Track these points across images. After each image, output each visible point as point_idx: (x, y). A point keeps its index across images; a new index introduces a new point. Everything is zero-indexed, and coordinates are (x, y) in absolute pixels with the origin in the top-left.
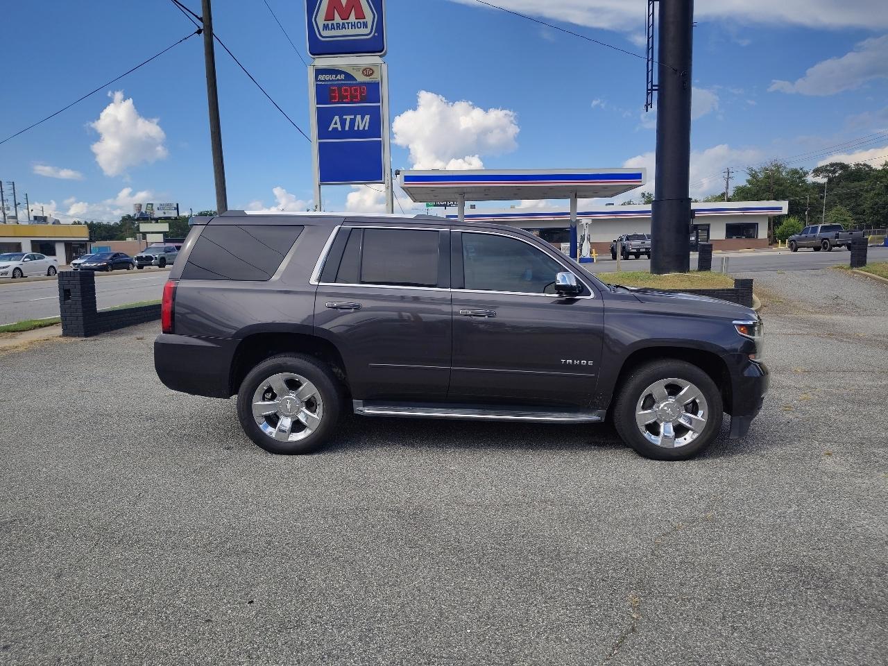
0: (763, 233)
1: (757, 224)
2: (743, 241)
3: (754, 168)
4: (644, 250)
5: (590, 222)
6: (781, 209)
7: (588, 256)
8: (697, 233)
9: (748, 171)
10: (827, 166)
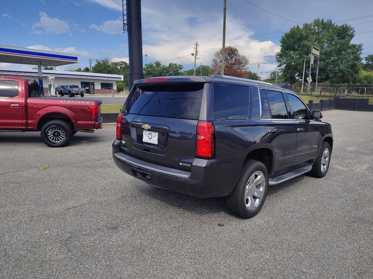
0: (115, 88)
1: (112, 84)
2: (107, 90)
3: (99, 60)
4: (80, 93)
5: (54, 78)
6: (121, 78)
7: (54, 95)
8: (89, 86)
9: (96, 61)
10: (119, 62)
